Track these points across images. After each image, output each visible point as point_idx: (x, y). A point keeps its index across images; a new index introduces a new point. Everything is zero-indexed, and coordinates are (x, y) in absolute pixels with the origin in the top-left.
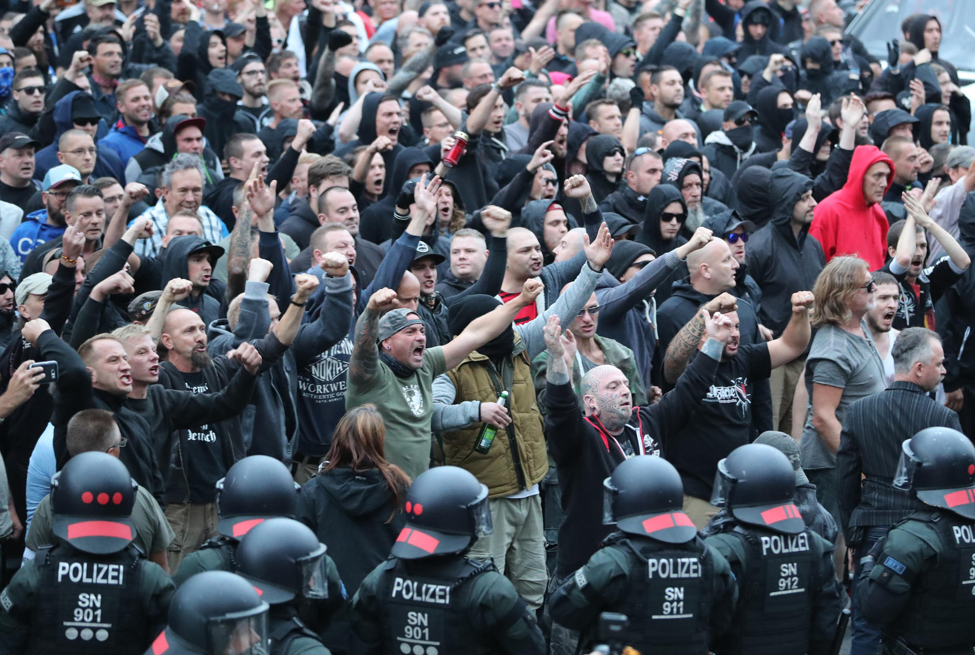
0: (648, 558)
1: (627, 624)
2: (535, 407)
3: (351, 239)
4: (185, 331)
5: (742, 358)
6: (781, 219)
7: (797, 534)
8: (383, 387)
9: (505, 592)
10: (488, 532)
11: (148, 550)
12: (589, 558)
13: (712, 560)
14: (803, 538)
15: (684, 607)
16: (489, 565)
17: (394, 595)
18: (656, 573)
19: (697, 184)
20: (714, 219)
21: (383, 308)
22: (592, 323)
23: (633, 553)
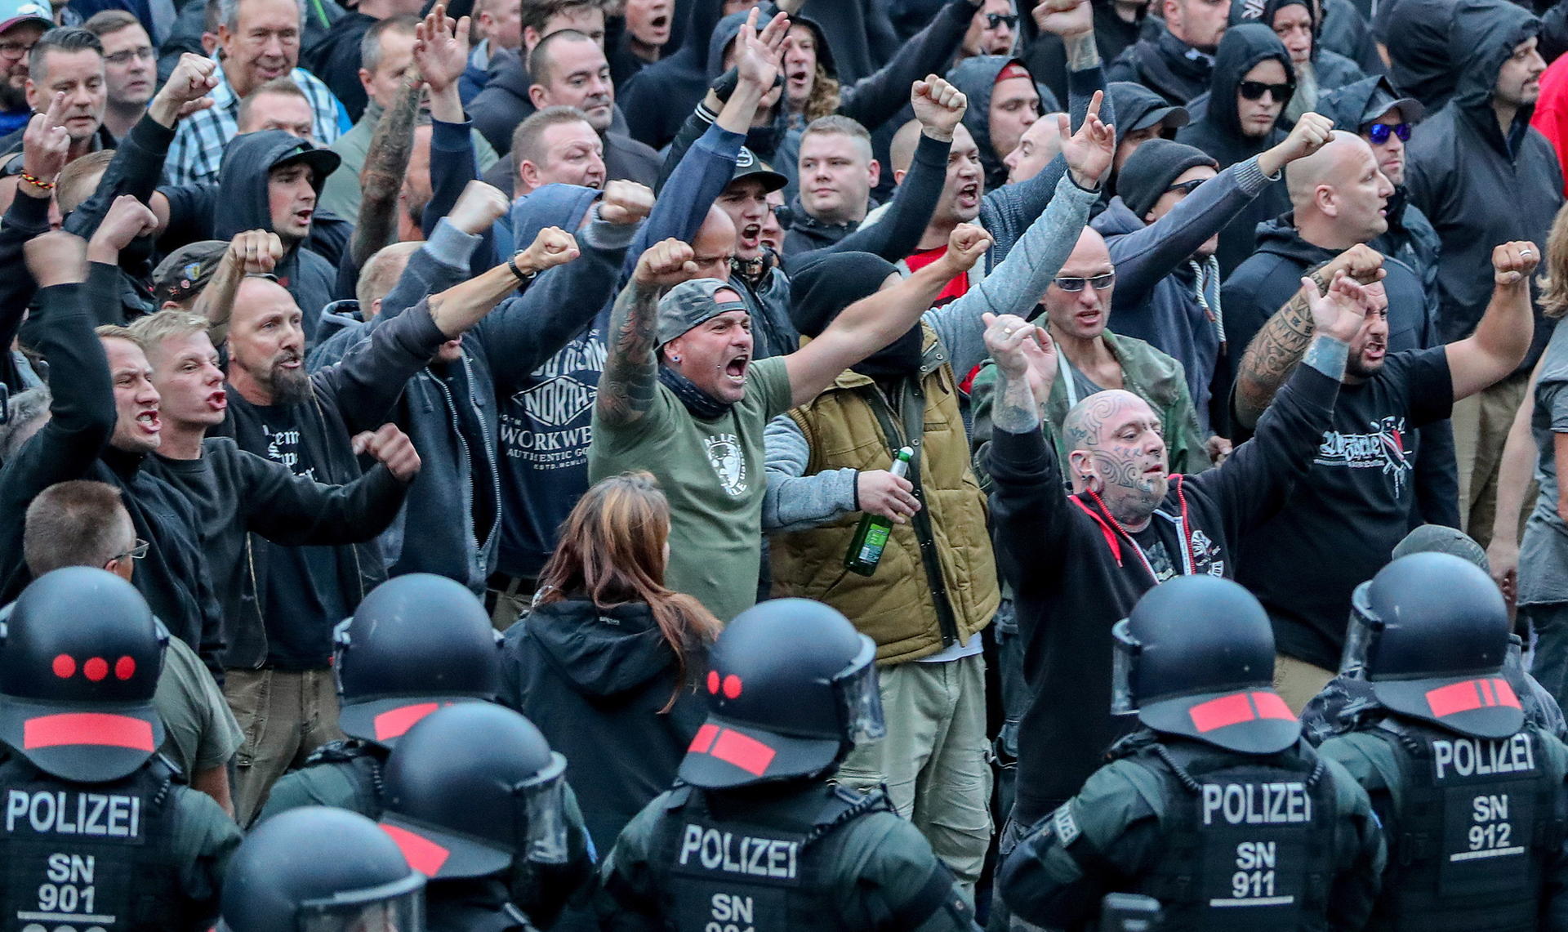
0: (1202, 783)
1: (1160, 918)
2: (969, 476)
3: (595, 139)
4: (260, 327)
5: (1392, 376)
6: (1476, 95)
7: (1509, 738)
8: (664, 438)
9: (909, 854)
10: (874, 732)
11: (189, 765)
12: (1082, 782)
13: (1332, 787)
14: (1520, 744)
15: (1276, 885)
16: (878, 800)
17: (684, 860)
18: (1218, 814)
19: (1303, 25)
20: (1340, 94)
21: (663, 279)
22: (1098, 307)
23: (1172, 773)
